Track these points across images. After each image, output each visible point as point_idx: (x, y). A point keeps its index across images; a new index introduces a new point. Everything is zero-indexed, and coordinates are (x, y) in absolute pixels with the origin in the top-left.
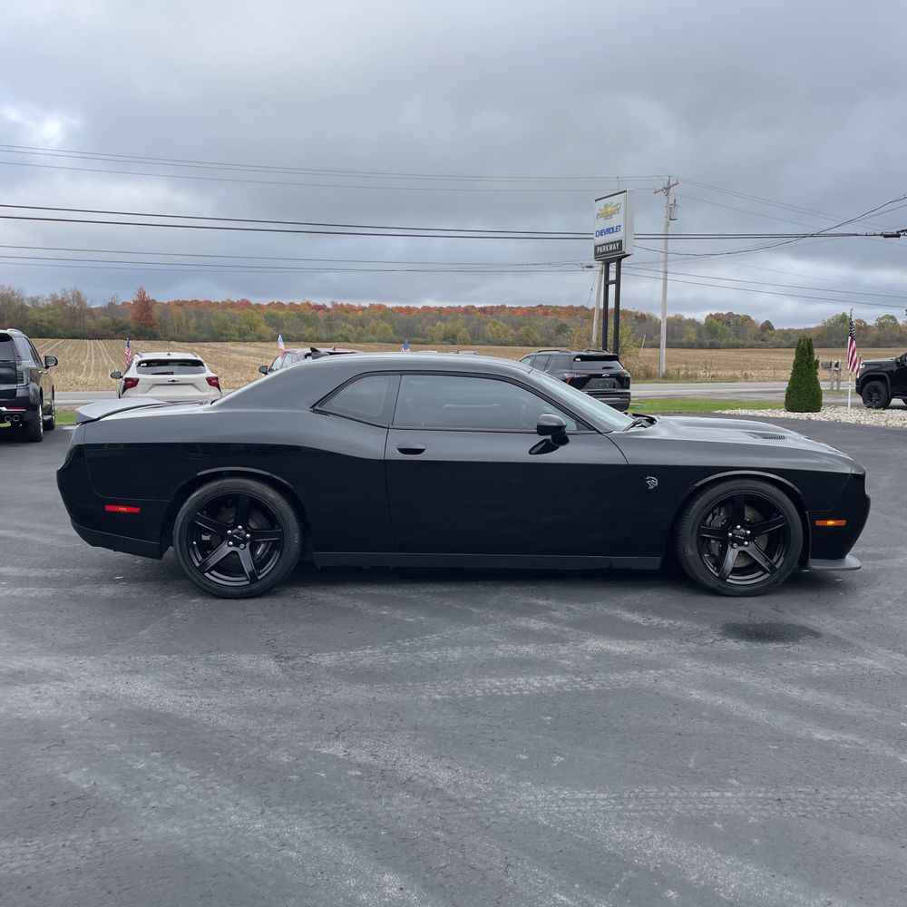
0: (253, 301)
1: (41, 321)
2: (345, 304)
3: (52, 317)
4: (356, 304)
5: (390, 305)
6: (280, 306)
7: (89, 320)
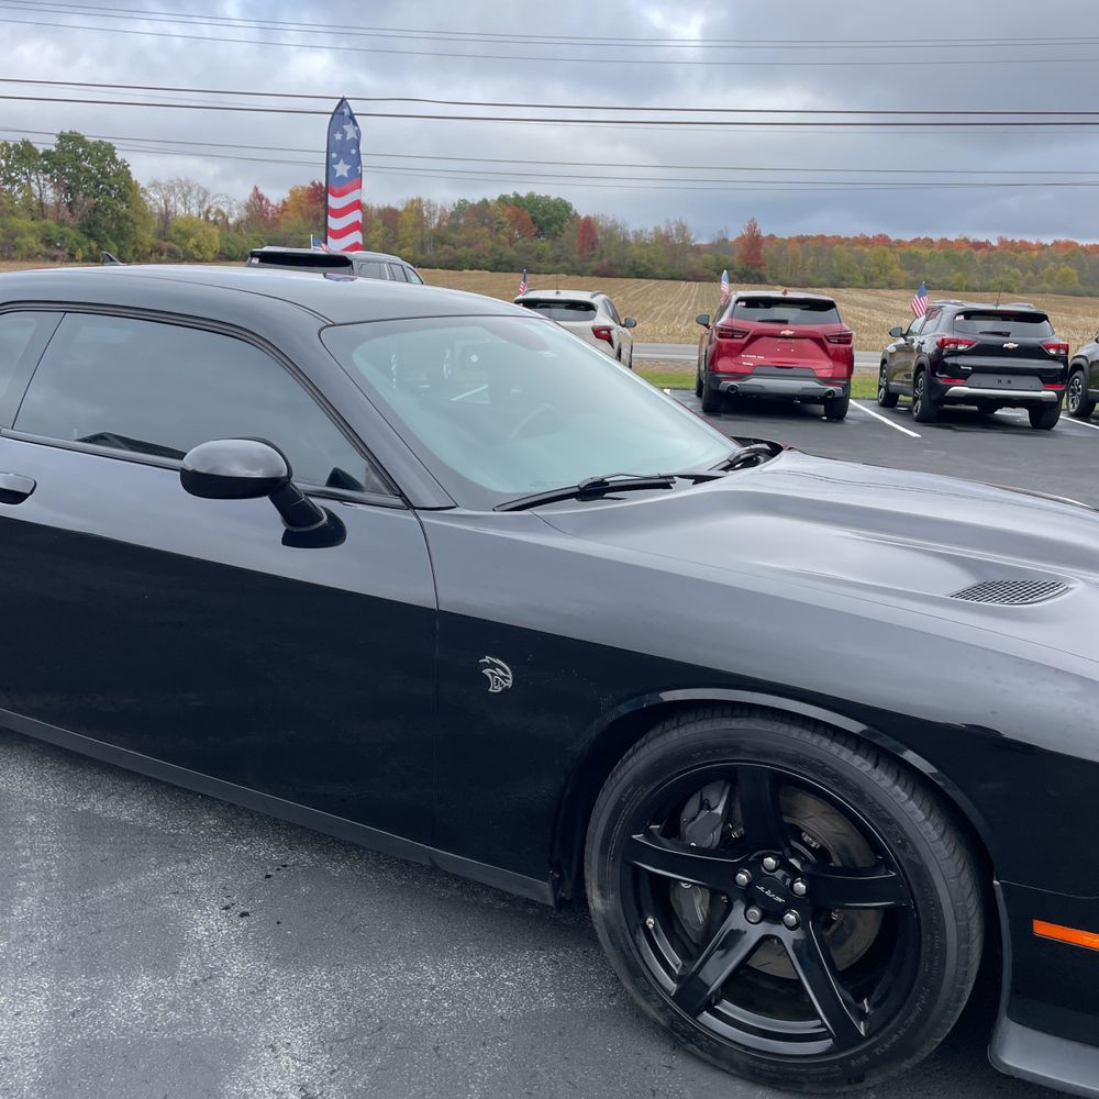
0: (893, 237)
1: (641, 259)
2: (1017, 241)
3: (652, 254)
4: (1033, 240)
5: (1083, 242)
6: (928, 242)
7: (691, 258)
